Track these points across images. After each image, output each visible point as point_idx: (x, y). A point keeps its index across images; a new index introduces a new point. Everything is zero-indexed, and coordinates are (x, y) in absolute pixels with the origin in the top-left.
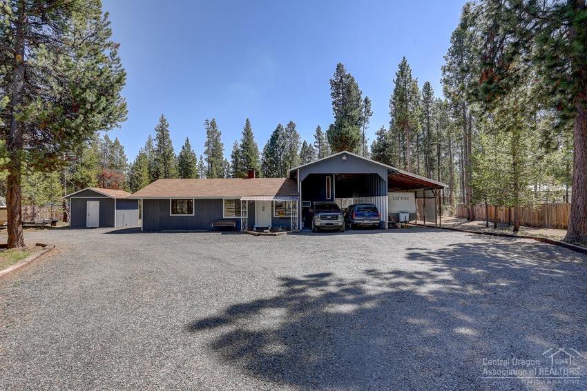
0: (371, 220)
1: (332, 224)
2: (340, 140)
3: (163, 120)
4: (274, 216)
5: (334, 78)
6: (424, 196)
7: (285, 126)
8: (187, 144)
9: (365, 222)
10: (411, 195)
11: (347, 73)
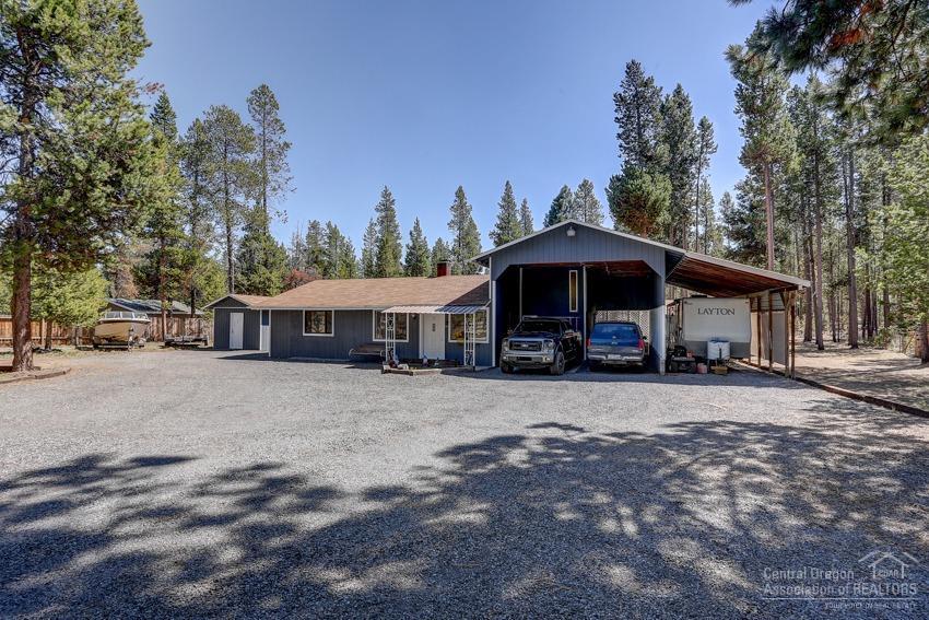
0: (623, 355)
1: (529, 359)
2: (625, 202)
3: (386, 194)
4: (450, 341)
5: (621, 91)
6: (771, 306)
7: (574, 189)
8: (417, 228)
9: (610, 357)
10: (741, 305)
11: (646, 76)
